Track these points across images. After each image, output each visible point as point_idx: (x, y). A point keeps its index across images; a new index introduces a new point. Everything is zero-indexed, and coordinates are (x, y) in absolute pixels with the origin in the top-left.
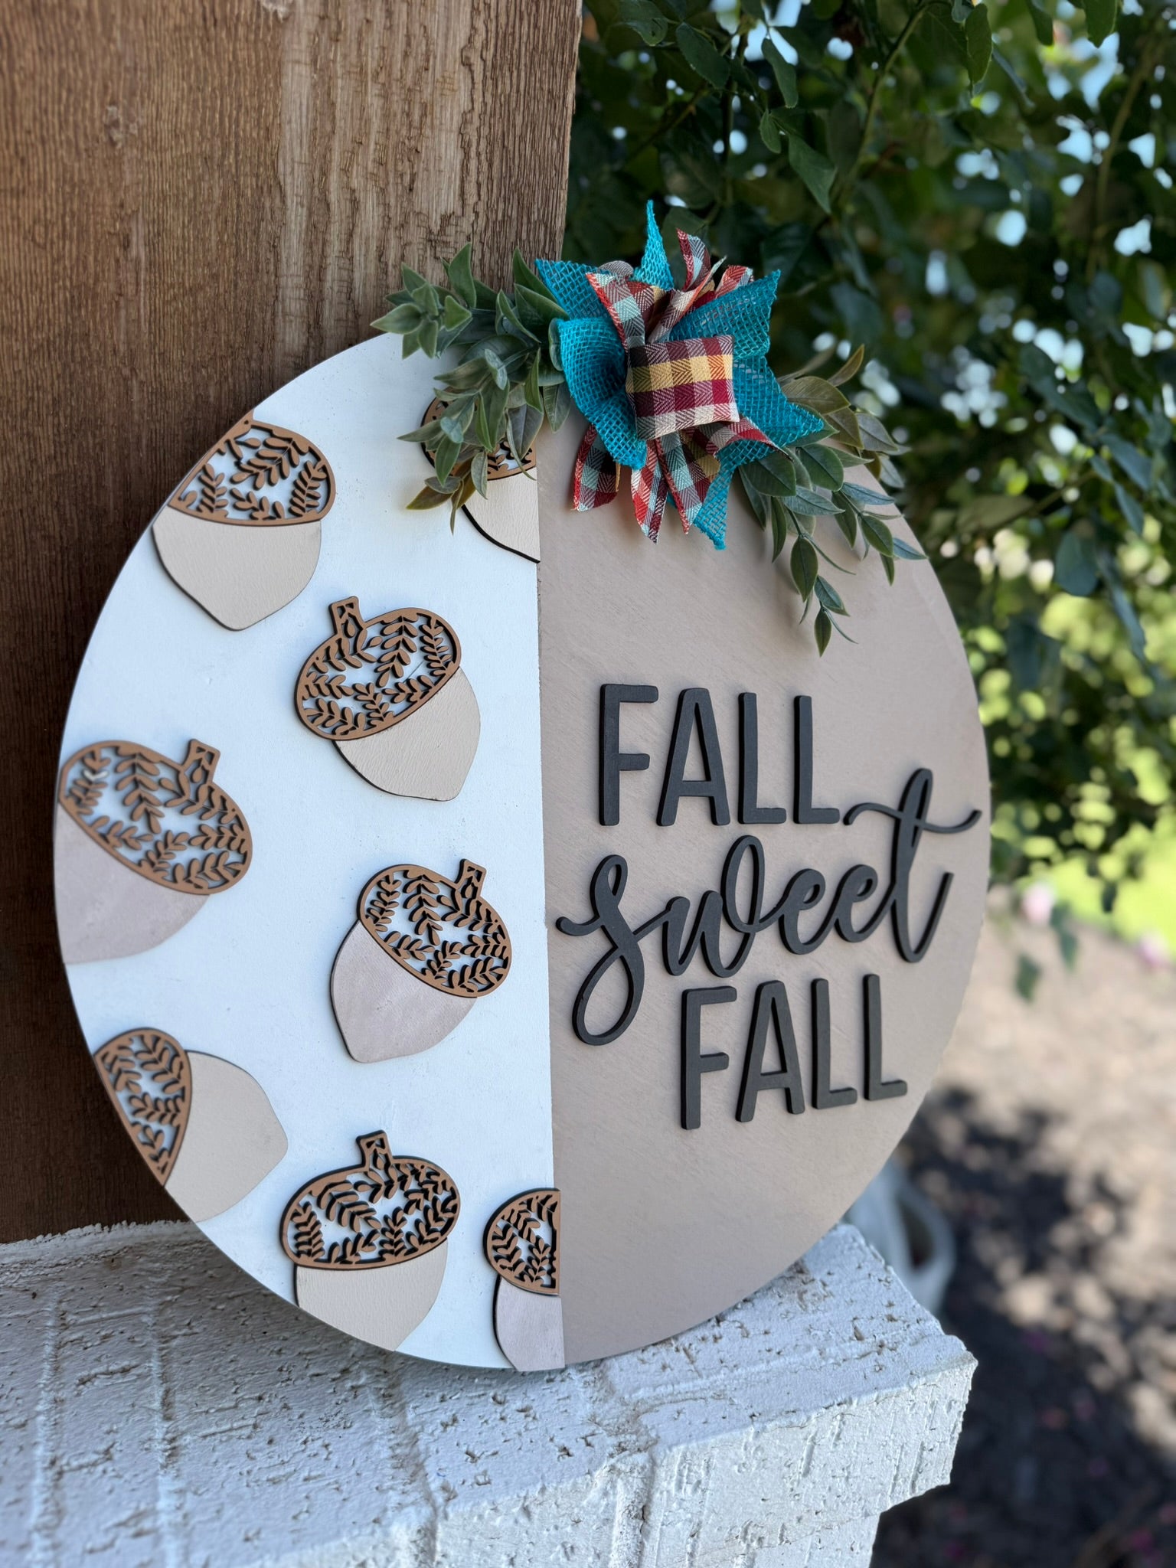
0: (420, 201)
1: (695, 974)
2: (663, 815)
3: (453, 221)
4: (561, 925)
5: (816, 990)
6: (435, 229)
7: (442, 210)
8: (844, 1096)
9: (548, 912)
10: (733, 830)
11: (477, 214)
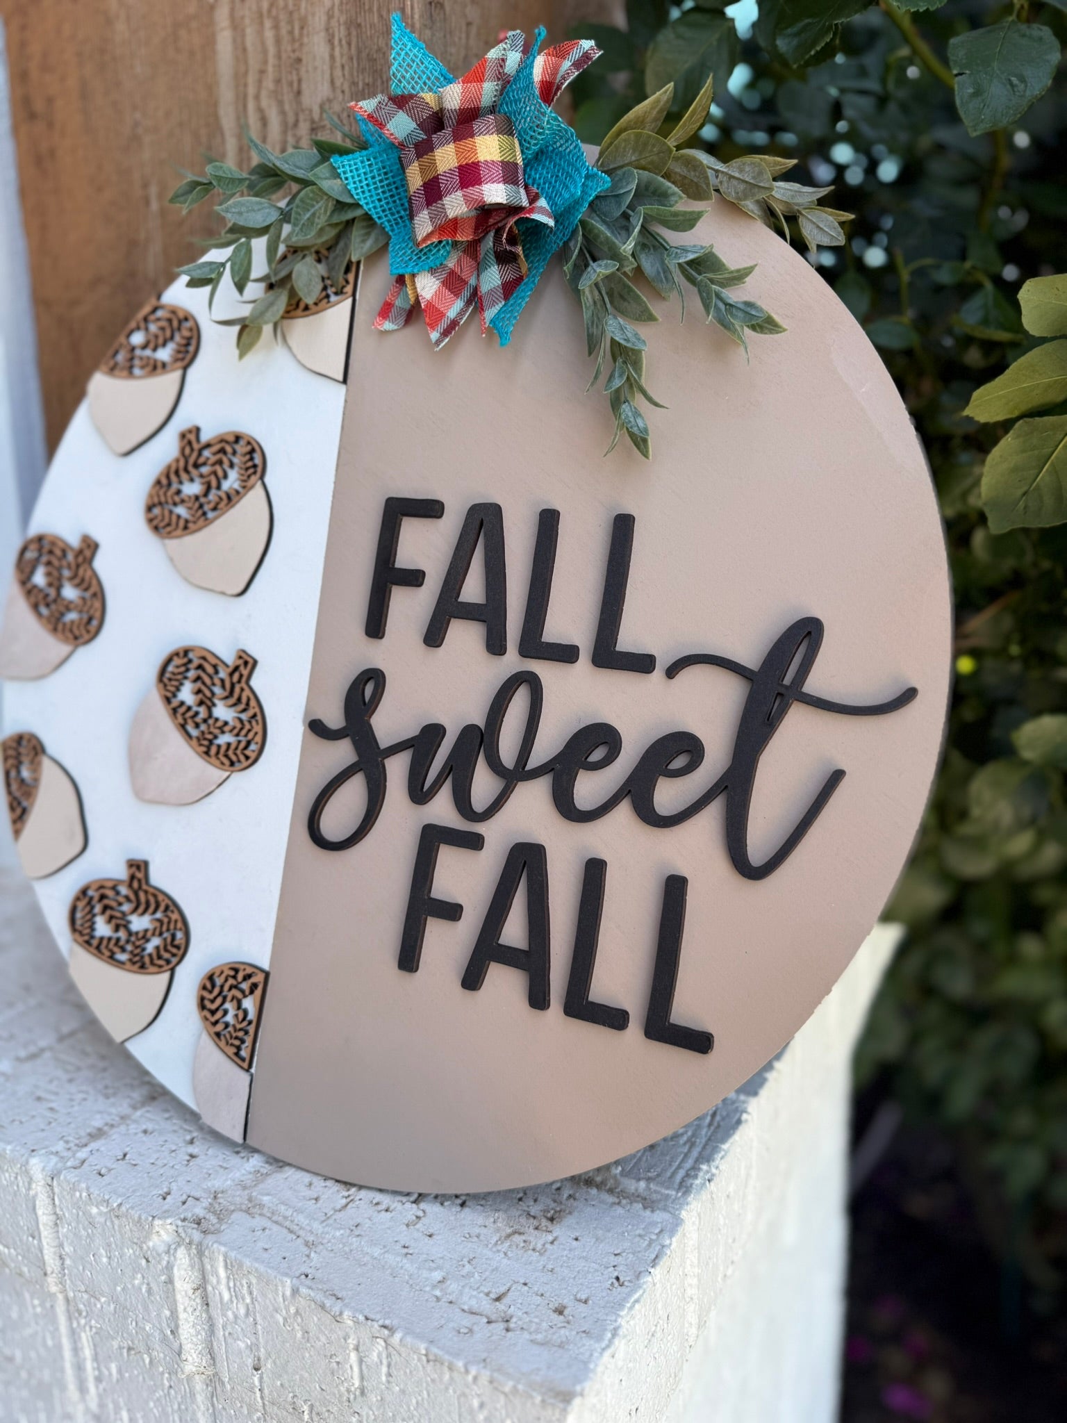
0: (306, 100)
1: (442, 810)
2: (434, 636)
3: (327, 107)
4: (317, 727)
5: (594, 872)
6: (316, 116)
7: (319, 100)
8: (614, 1019)
9: (307, 712)
10: (512, 662)
11: (343, 92)
